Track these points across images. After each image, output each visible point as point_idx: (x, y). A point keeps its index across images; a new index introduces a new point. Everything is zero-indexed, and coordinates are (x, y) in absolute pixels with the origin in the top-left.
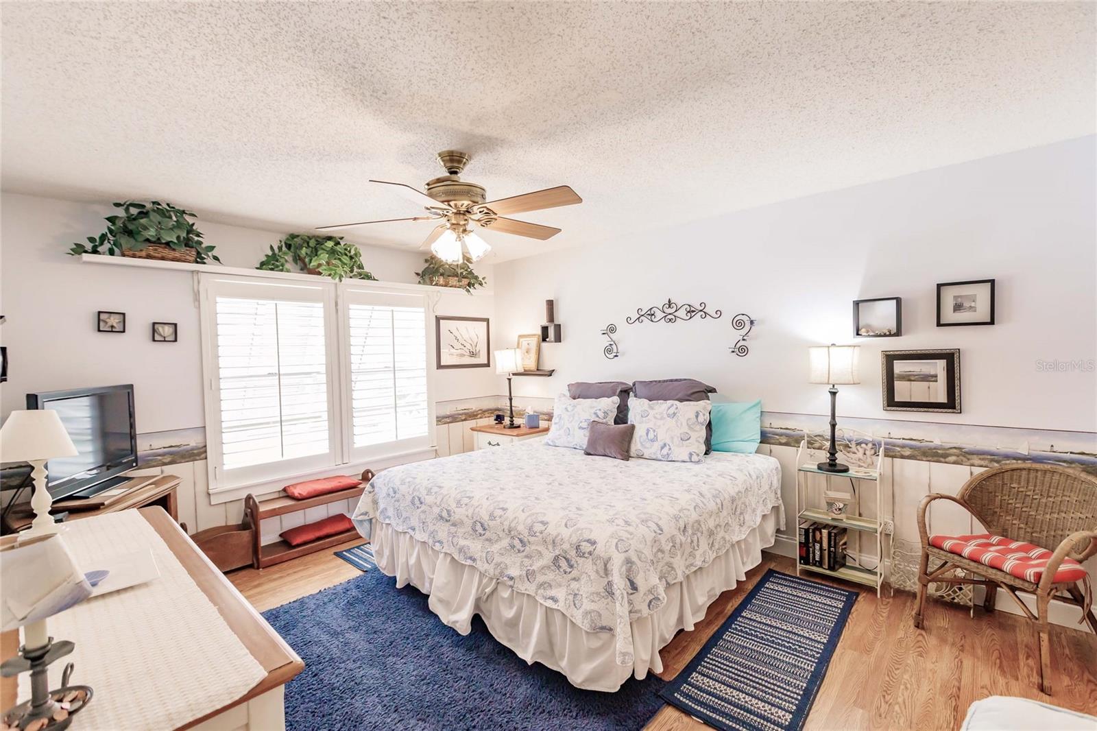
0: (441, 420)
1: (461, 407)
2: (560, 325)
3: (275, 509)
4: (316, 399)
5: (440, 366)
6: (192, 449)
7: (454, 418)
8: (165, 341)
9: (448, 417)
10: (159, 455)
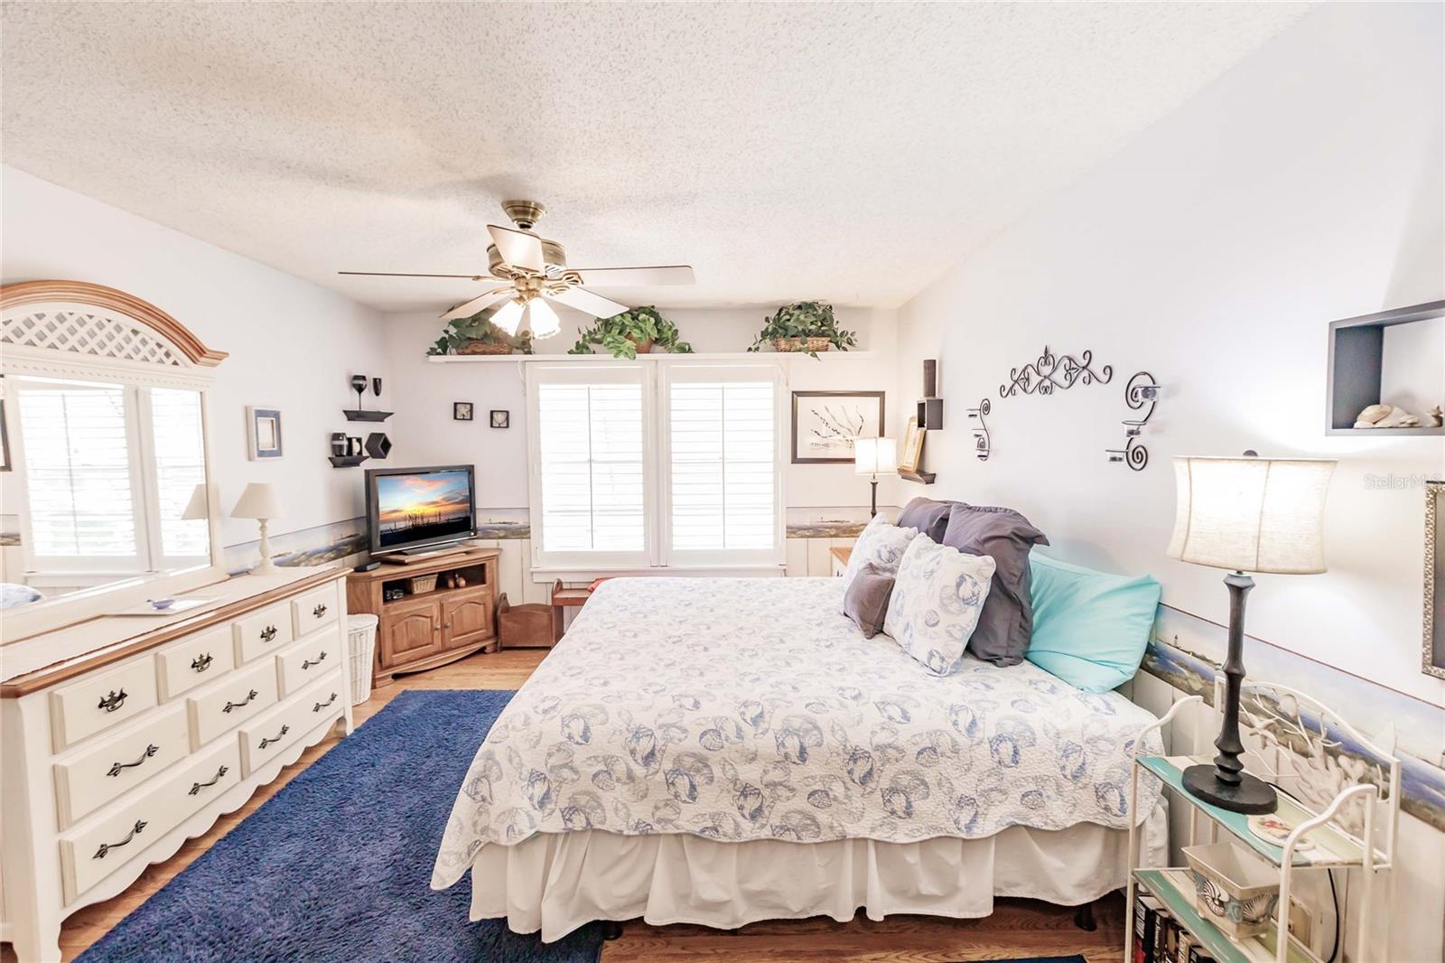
0: (792, 531)
1: (829, 517)
2: (942, 400)
3: (567, 598)
4: (632, 491)
5: (795, 460)
6: (520, 528)
7: (816, 532)
8: (499, 427)
9: (808, 529)
10: (496, 529)
